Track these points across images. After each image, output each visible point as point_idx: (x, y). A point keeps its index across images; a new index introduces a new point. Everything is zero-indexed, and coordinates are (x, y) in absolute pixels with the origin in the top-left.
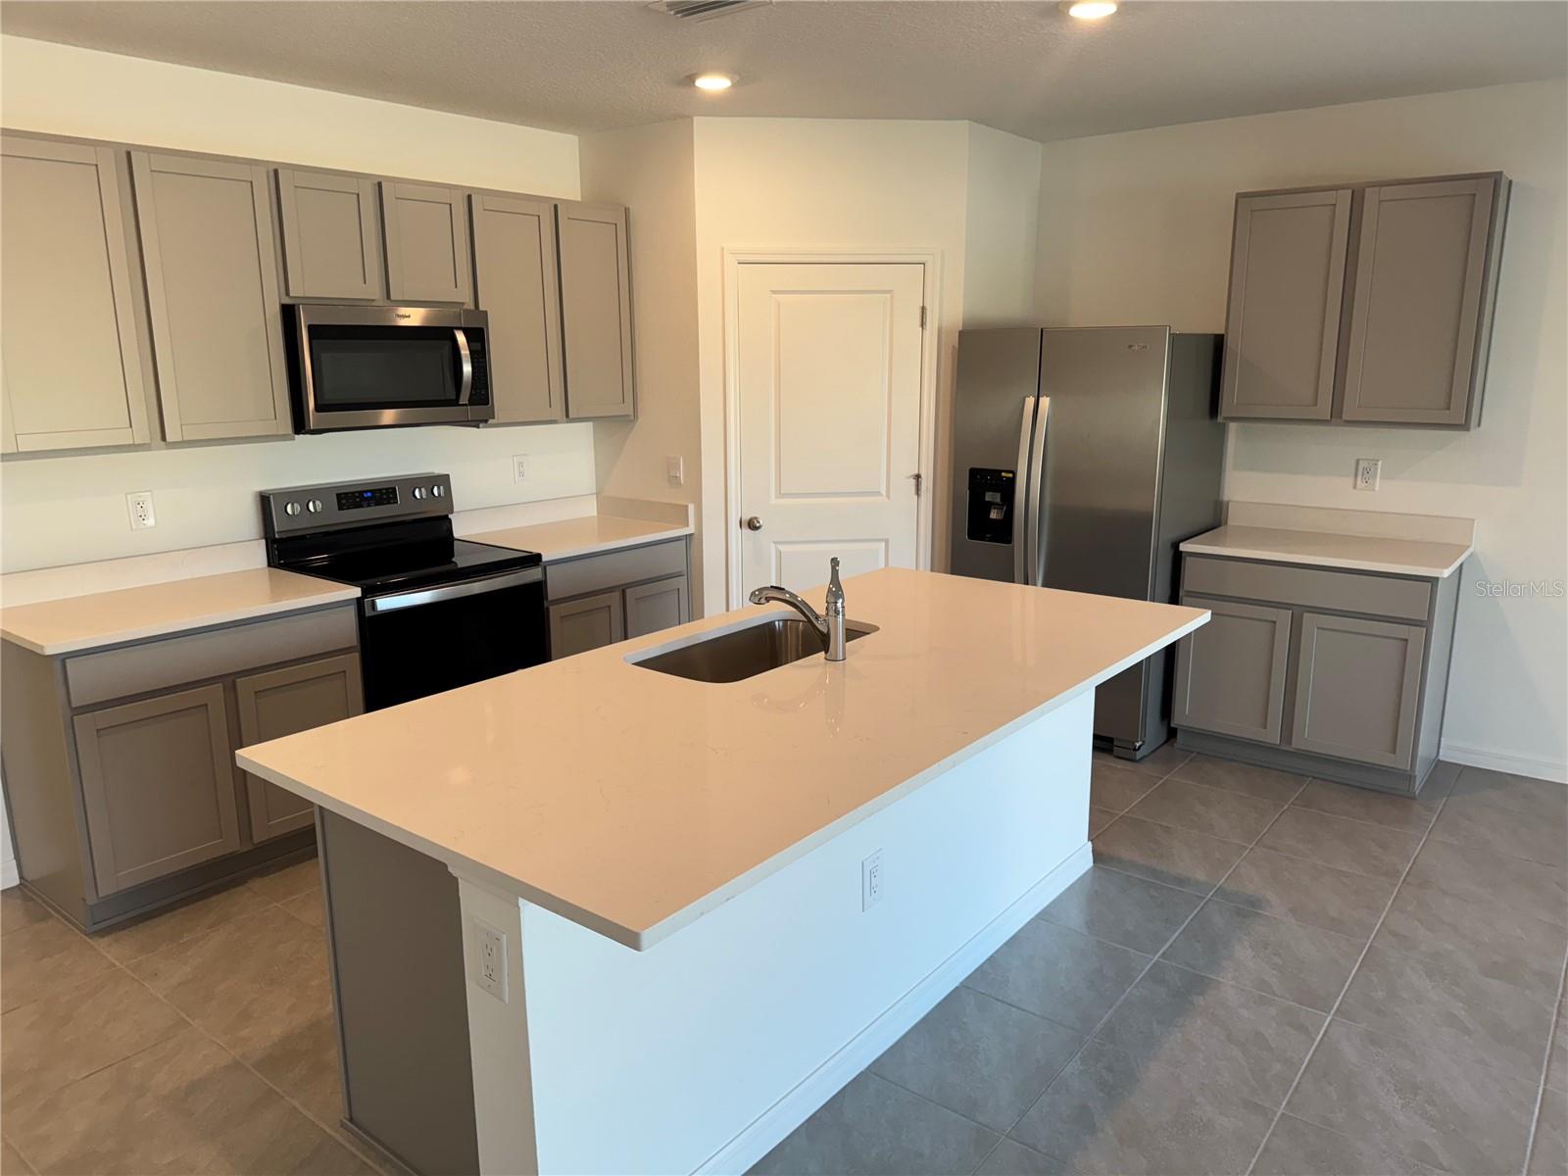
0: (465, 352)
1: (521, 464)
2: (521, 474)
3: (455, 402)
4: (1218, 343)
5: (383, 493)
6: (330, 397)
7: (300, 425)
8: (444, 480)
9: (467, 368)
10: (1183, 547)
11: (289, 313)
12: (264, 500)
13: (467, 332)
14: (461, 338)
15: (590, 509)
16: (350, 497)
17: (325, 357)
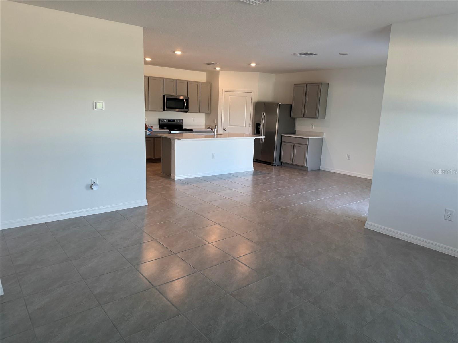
0: (185, 102)
1: (193, 119)
2: (193, 120)
3: (183, 109)
4: (291, 105)
5: (174, 121)
6: (168, 106)
7: (164, 110)
8: (182, 120)
9: (185, 104)
10: (282, 135)
11: (164, 96)
12: (159, 120)
13: (186, 100)
14: (185, 100)
15: (204, 127)
16: (169, 120)
17: (168, 102)
